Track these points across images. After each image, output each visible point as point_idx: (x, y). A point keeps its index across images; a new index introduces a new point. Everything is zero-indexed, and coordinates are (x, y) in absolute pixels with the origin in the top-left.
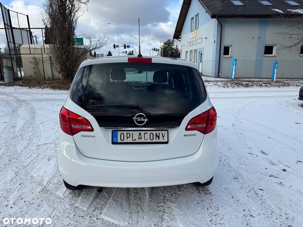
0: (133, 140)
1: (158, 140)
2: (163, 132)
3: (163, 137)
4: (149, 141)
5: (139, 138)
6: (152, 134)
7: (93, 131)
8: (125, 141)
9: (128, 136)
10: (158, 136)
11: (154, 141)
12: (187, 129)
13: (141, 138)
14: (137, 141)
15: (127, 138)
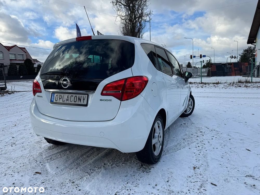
0: (63, 101)
1: (79, 103)
2: (84, 96)
3: (84, 100)
4: (73, 102)
5: (67, 100)
6: (76, 97)
7: (41, 92)
8: (58, 101)
9: (60, 98)
10: (80, 99)
11: (77, 103)
12: (102, 94)
13: (68, 100)
14: (65, 102)
15: (60, 99)
